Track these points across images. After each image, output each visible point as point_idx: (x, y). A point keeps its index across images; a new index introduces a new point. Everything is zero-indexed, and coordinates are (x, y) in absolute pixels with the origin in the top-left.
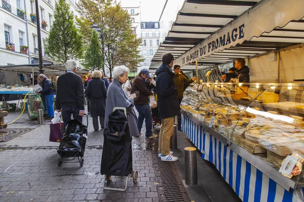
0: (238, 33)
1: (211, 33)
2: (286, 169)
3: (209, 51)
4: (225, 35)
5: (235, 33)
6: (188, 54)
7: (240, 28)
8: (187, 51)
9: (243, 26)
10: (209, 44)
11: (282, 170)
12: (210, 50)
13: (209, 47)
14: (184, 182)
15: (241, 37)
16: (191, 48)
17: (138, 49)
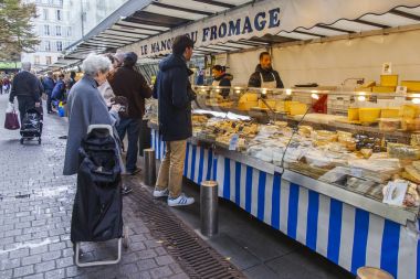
0: (267, 19)
1: (210, 15)
2: (393, 198)
3: (204, 40)
4: (239, 20)
5: (260, 19)
6: (154, 40)
7: (271, 12)
8: (151, 36)
9: (278, 10)
10: (204, 30)
11: (388, 200)
12: (208, 38)
13: (205, 34)
14: (198, 232)
15: (271, 26)
16: (162, 32)
17: (29, 23)
